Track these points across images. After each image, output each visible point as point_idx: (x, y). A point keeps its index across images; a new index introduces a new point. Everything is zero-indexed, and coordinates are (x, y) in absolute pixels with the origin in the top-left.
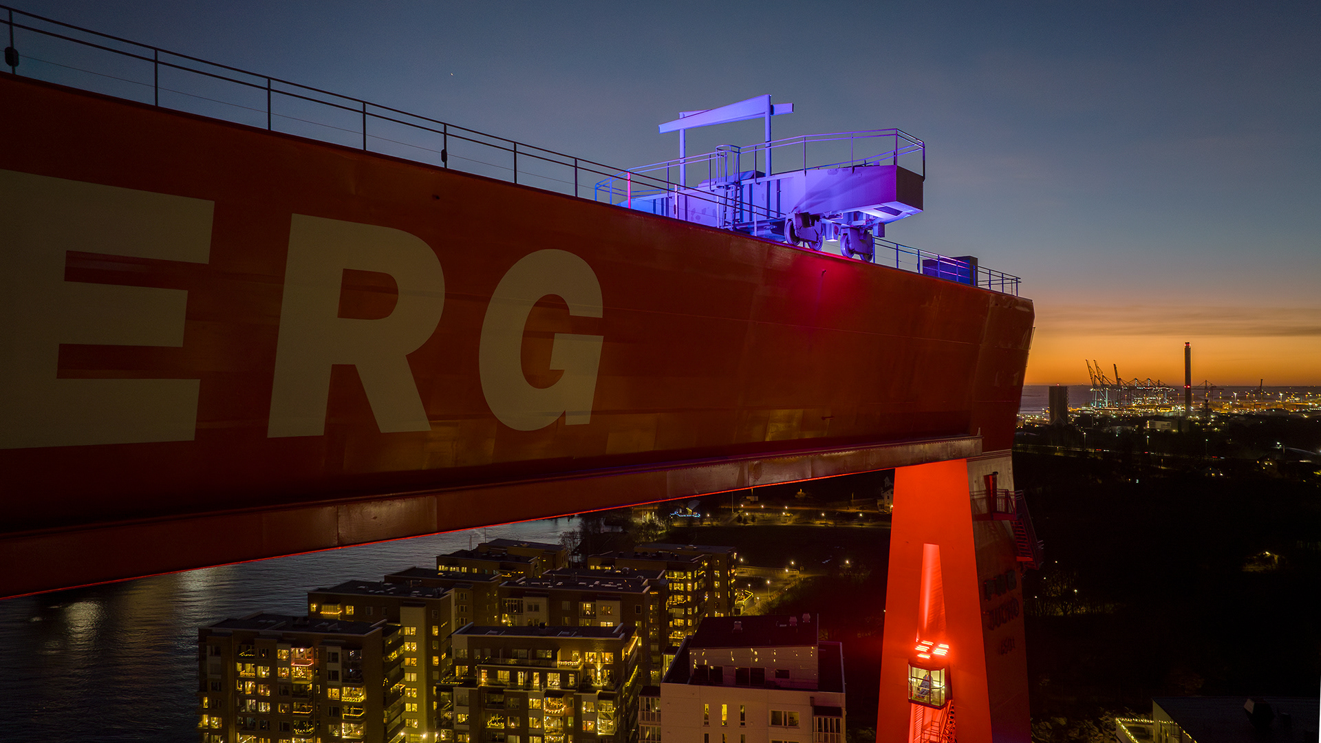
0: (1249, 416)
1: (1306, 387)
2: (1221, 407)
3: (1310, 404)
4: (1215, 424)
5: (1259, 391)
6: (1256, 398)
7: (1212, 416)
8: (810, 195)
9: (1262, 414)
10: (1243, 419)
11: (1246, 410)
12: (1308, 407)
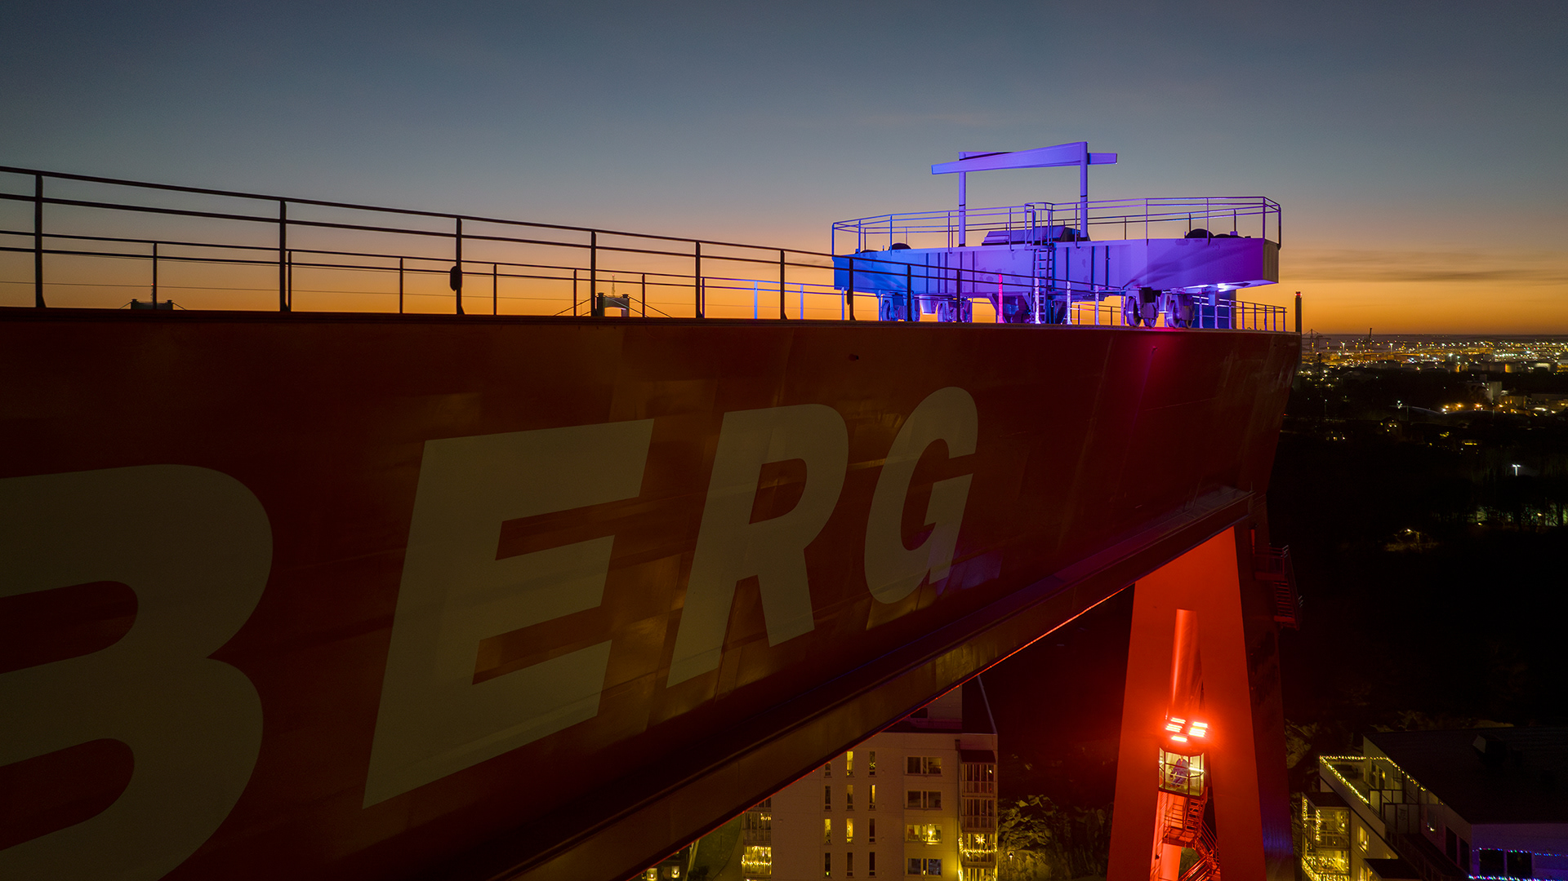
0: (1360, 368)
1: (1414, 335)
2: (1329, 358)
3: (1422, 355)
4: (1329, 380)
5: (1369, 339)
6: (1367, 348)
7: (1325, 371)
8: (1153, 268)
9: (1374, 367)
10: (1357, 374)
11: (1356, 363)
12: (1420, 358)
